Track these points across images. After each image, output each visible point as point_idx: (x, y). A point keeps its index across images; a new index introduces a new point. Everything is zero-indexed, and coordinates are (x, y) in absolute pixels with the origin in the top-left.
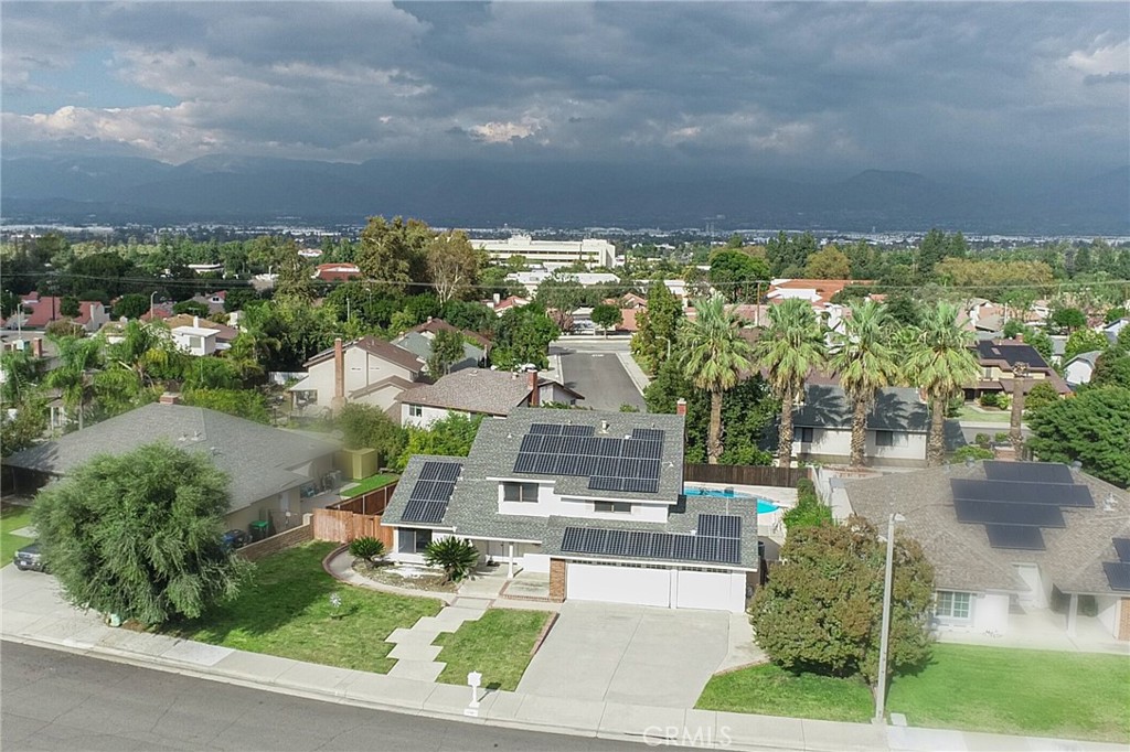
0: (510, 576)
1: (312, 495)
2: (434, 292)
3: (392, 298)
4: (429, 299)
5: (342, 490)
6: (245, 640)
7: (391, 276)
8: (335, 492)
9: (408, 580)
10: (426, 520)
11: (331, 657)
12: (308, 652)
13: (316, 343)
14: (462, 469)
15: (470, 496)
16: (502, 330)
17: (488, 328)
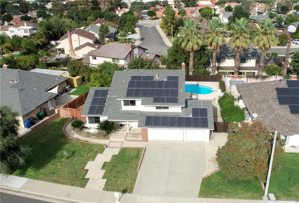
0: (128, 131)
1: (60, 95)
2: (100, 9)
3: (87, 11)
4: (98, 11)
5: (71, 92)
6: (32, 173)
7: (86, 4)
8: (68, 93)
9: (93, 135)
10: (97, 113)
11: (64, 180)
12: (55, 178)
13: (63, 31)
14: (109, 92)
15: (112, 103)
16: (121, 21)
17: (117, 21)
